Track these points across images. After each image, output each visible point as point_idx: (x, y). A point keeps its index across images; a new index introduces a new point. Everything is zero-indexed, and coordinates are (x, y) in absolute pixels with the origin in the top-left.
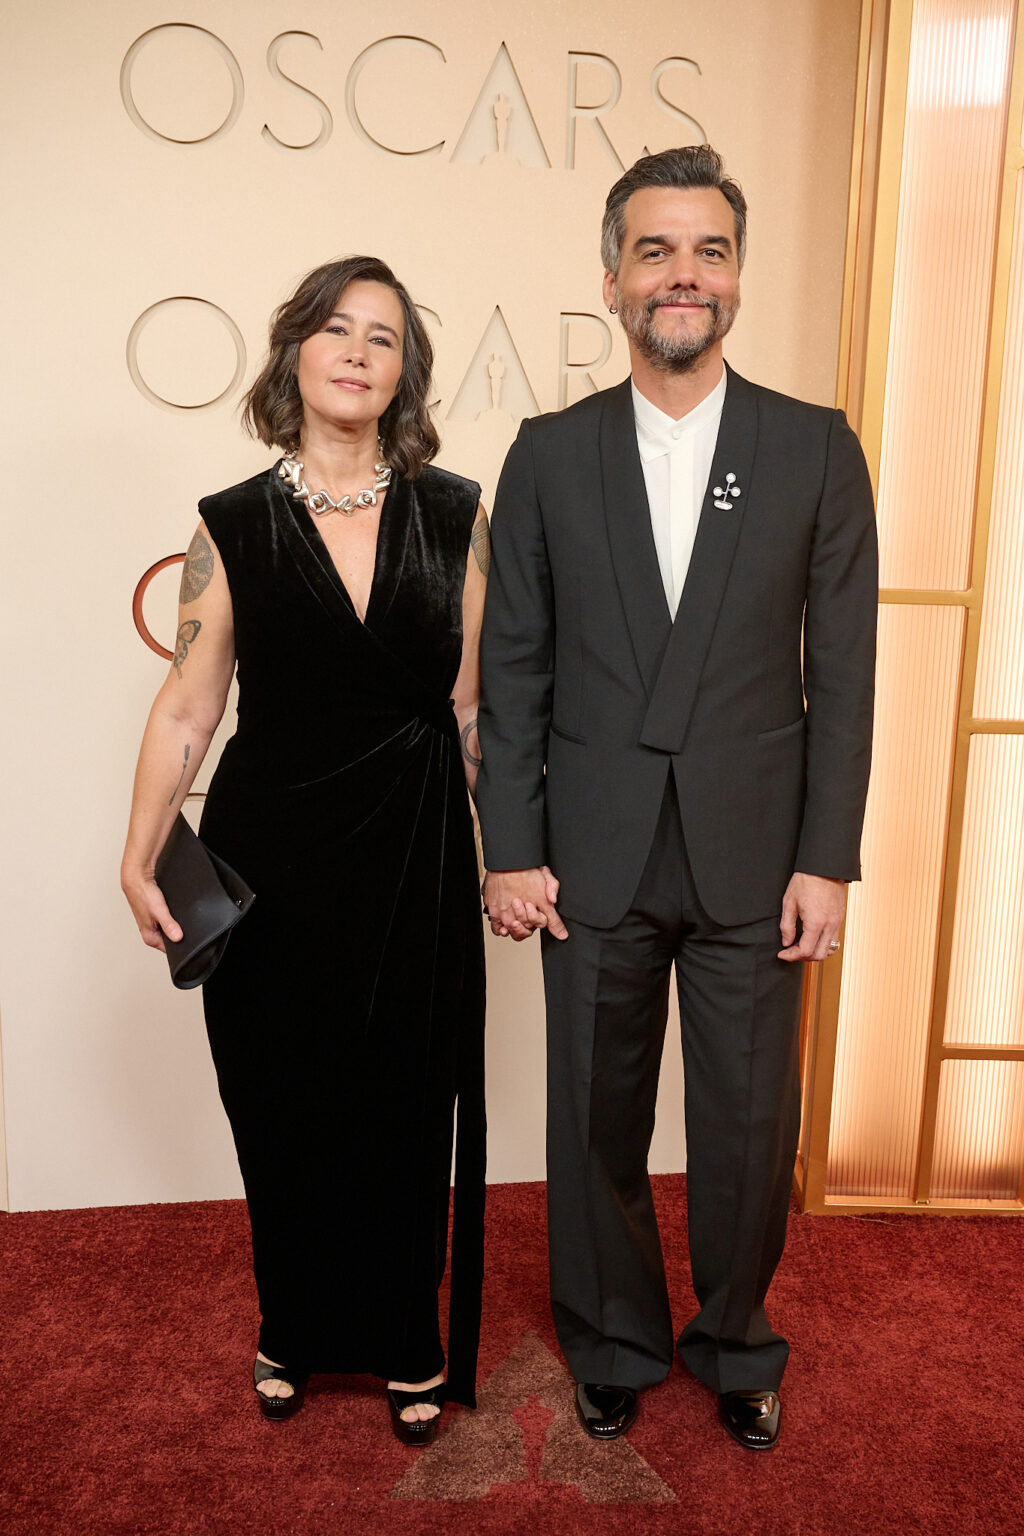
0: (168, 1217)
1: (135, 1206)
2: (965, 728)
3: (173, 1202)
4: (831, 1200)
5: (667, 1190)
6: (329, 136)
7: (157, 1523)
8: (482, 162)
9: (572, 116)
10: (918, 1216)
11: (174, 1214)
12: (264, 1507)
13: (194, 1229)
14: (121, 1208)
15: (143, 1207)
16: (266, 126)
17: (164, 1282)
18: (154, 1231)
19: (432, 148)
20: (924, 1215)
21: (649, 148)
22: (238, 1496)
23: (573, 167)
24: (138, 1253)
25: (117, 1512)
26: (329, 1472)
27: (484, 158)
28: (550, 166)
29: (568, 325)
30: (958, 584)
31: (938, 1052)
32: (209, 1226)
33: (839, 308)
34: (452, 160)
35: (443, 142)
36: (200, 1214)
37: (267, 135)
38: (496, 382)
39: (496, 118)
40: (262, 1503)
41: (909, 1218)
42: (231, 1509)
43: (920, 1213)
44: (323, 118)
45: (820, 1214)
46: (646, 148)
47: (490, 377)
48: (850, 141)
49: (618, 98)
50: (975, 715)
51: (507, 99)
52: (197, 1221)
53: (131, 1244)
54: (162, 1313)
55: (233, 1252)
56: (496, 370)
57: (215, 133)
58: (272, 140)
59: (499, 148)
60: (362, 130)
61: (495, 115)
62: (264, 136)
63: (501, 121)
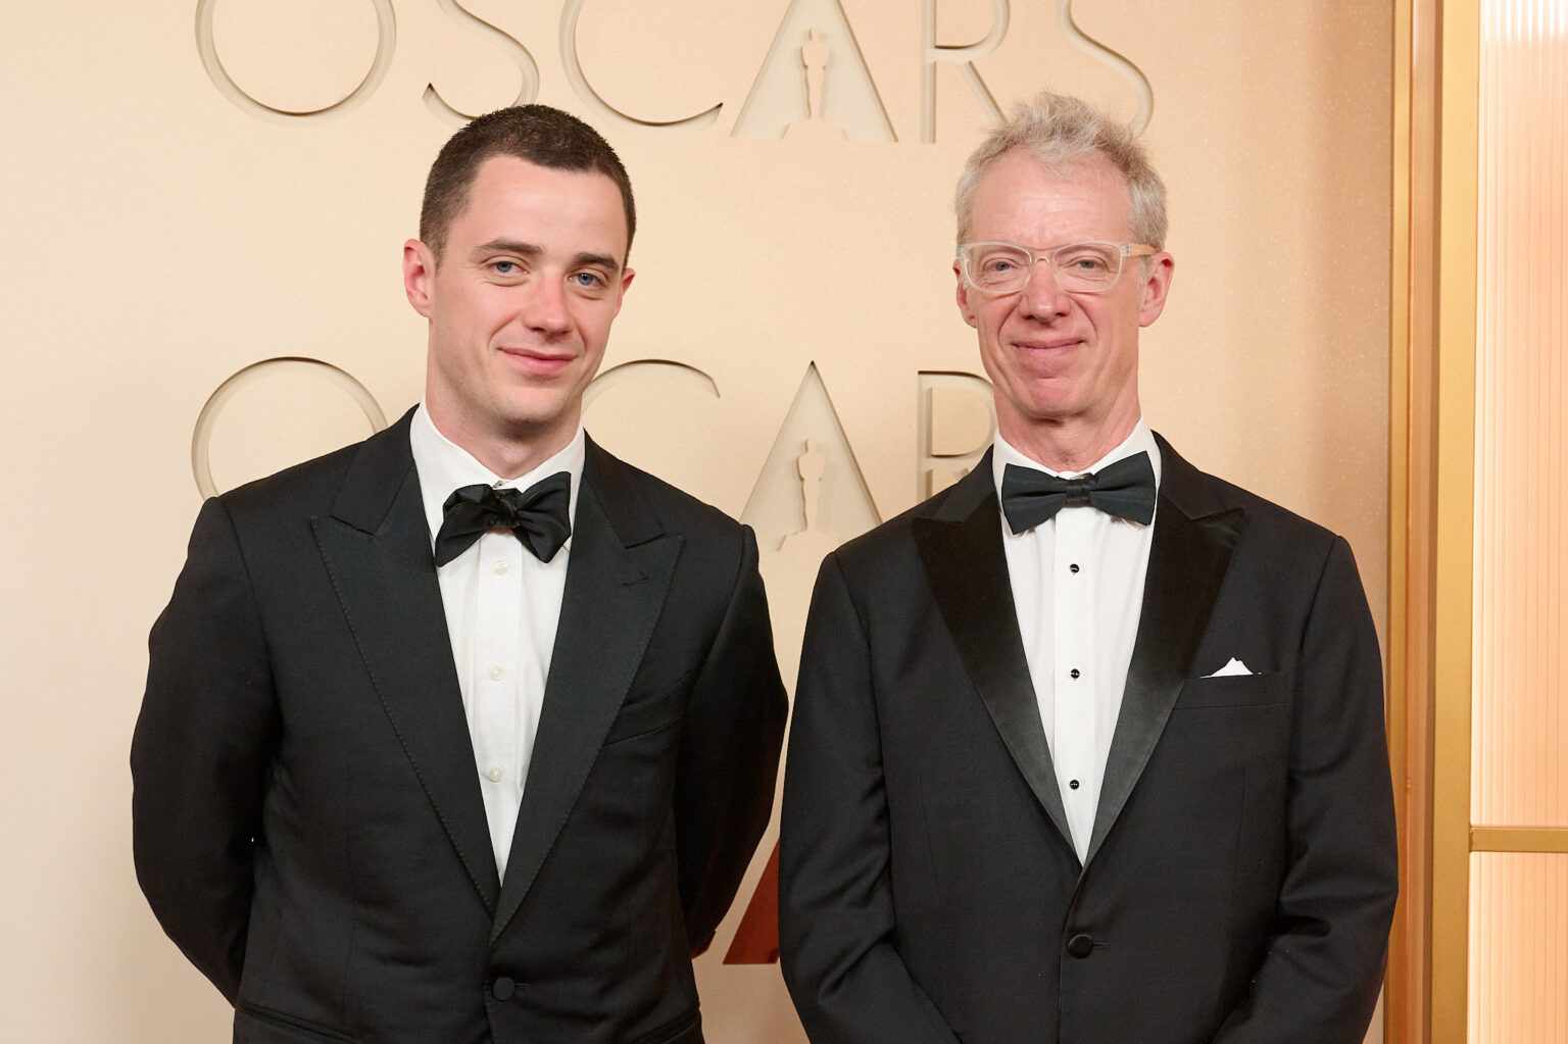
8: (783, 136)
9: (932, 62)
16: (430, 86)
23: (934, 142)
27: (788, 127)
28: (896, 140)
29: (931, 389)
33: (1386, 355)
34: (734, 133)
35: (721, 105)
37: (433, 96)
39: (806, 67)
44: (523, 74)
47: (802, 479)
48: (1389, 90)
49: (1005, 32)
51: (823, 37)
57: (346, 100)
58: (441, 106)
59: (810, 113)
60: (585, 88)
61: (803, 61)
62: (426, 101)
63: (815, 72)
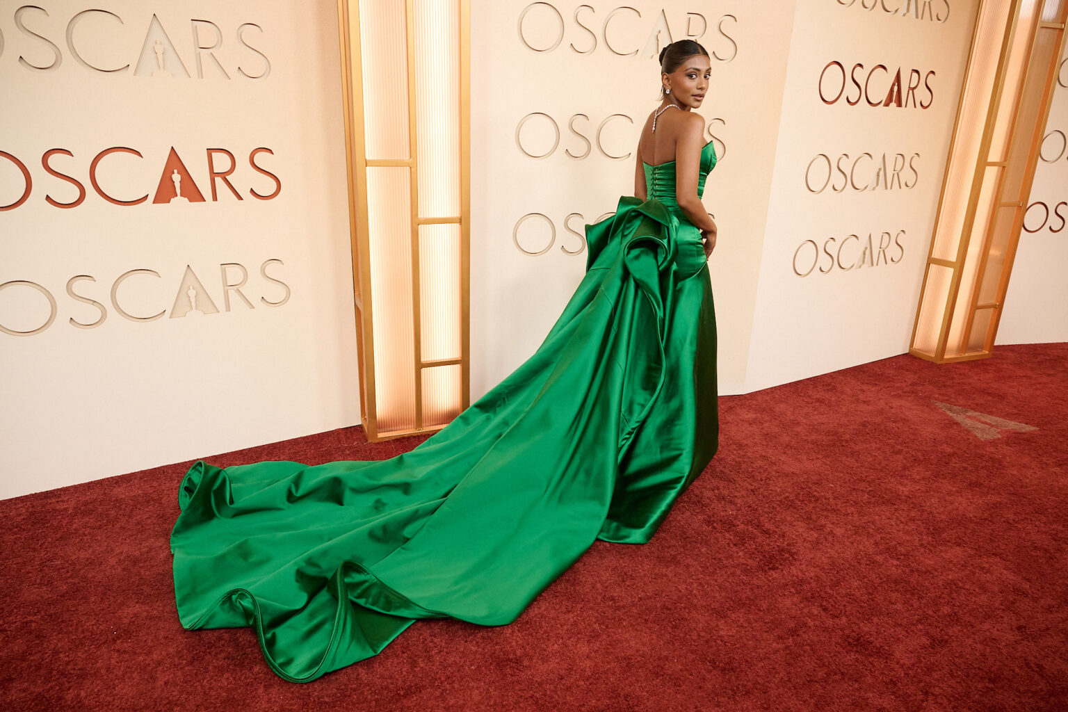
0: (41, 499)
1: (21, 497)
2: (416, 223)
3: (44, 490)
4: (381, 435)
5: (306, 443)
7: (40, 648)
10: (418, 436)
11: (45, 497)
12: (101, 627)
13: (57, 502)
14: (13, 499)
15: (26, 497)
17: (40, 531)
18: (33, 507)
20: (421, 435)
22: (88, 624)
24: (24, 519)
25: (16, 648)
26: (137, 602)
30: (406, 157)
31: (420, 365)
32: (66, 499)
36: (60, 494)
38: (160, 56)
40: (101, 625)
41: (414, 437)
42: (83, 632)
43: (419, 434)
45: (377, 441)
50: (419, 216)
52: (59, 498)
53: (20, 515)
54: (40, 546)
55: (80, 509)
56: (159, 49)
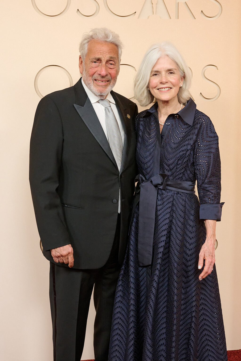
6: (99, 12)
9: (178, 2)
16: (78, 10)
19: (133, 14)
21: (203, 11)
23: (178, 19)
27: (149, 17)
28: (171, 18)
34: (138, 18)
35: (136, 12)
37: (79, 11)
39: (153, 4)
44: (97, 7)
46: (202, 11)
57: (63, 12)
59: (153, 14)
60: (109, 9)
61: (152, 3)
62: (77, 13)
63: (154, 5)
